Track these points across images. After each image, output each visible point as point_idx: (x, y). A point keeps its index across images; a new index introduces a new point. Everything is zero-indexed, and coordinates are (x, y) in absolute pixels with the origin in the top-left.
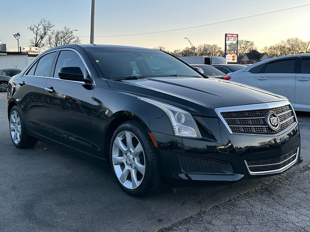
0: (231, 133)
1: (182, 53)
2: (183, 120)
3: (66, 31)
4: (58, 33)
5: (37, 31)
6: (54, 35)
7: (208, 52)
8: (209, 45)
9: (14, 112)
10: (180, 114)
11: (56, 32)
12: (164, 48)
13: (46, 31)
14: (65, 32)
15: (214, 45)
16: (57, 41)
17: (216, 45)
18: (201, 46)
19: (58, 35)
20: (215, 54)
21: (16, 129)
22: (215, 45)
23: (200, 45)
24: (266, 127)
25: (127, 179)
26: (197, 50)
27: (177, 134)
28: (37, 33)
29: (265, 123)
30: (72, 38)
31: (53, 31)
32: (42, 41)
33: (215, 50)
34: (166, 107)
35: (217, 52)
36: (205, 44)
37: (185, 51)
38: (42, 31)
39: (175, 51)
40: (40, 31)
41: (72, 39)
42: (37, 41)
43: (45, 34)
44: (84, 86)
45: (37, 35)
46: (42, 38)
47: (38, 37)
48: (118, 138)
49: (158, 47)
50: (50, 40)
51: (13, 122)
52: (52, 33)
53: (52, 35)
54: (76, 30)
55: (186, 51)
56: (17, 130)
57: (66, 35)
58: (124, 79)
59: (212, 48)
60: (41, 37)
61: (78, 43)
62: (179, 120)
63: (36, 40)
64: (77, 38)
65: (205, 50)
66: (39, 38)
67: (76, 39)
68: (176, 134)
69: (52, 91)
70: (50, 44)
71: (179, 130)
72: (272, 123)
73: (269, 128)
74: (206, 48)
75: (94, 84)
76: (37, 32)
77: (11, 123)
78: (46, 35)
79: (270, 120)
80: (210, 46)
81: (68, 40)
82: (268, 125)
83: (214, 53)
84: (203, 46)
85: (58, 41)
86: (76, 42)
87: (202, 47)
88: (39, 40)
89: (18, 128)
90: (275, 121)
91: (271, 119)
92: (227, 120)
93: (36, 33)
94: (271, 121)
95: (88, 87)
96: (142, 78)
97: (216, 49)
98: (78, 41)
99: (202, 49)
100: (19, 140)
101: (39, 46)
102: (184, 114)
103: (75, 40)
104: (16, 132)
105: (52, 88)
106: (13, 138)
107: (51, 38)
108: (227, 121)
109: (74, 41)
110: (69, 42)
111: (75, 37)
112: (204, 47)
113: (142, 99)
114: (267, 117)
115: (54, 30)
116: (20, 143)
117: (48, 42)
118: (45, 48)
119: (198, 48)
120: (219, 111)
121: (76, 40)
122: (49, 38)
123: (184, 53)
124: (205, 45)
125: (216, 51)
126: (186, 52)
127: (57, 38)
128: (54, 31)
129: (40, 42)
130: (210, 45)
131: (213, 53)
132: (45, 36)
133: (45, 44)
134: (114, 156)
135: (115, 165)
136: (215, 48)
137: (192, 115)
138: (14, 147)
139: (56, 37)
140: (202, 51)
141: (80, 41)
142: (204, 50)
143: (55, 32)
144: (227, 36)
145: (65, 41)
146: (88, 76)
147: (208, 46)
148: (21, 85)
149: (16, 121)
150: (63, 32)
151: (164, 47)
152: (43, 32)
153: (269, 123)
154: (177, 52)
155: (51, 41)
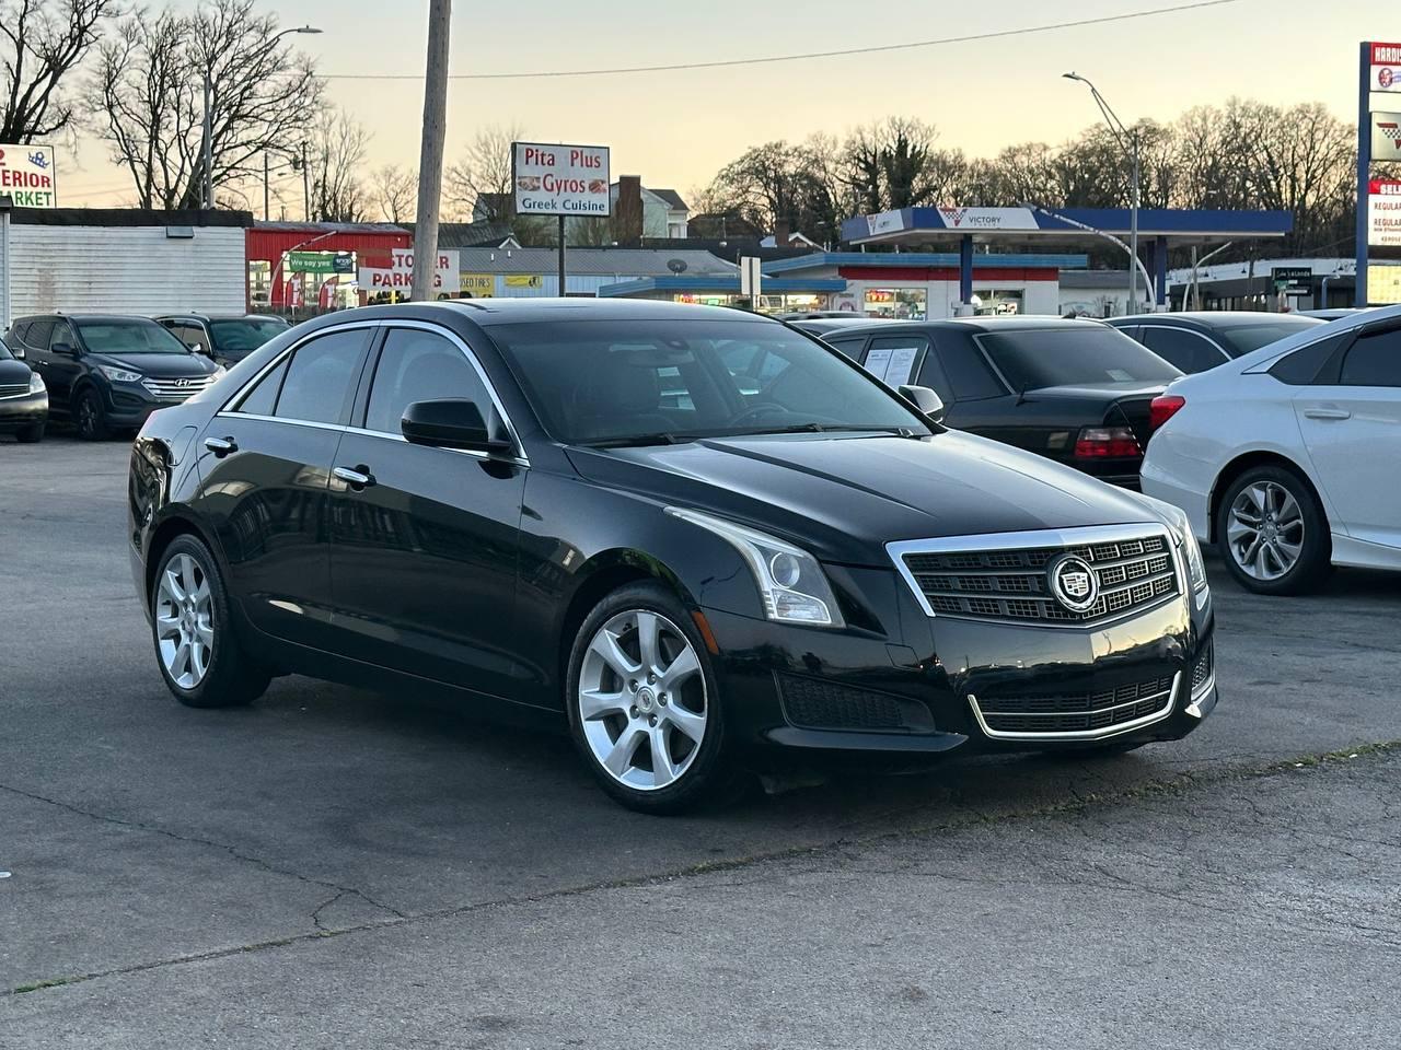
0: (930, 612)
1: (1061, 168)
2: (796, 575)
3: (228, 16)
4: (171, 33)
5: (23, 17)
6: (142, 46)
7: (1262, 157)
8: (1268, 111)
9: (180, 559)
10: (785, 557)
11: (158, 23)
12: (929, 133)
13: (87, 18)
14: (220, 24)
15: (1303, 111)
16: (163, 93)
17: (1319, 111)
18: (1205, 119)
19: (172, 45)
20: (1313, 177)
21: (184, 629)
22: (1313, 109)
23: (1196, 108)
24: (1047, 602)
25: (631, 765)
26: (1179, 145)
27: (774, 615)
28: (22, 35)
29: (1046, 590)
30: (269, 66)
31: (132, 15)
32: (55, 88)
33: (1312, 148)
34: (742, 537)
35: (1327, 164)
36: (1233, 104)
37: (1084, 155)
38: (57, 15)
39: (1011, 155)
40: (46, 21)
41: (268, 73)
42: (23, 90)
43: (78, 37)
44: (484, 465)
45: (20, 45)
46: (55, 66)
47: (31, 62)
48: (606, 631)
49: (885, 126)
50: (110, 84)
51: (168, 603)
52: (128, 33)
53: (124, 44)
54: (307, 30)
55: (1092, 151)
56: (190, 634)
57: (225, 48)
58: (627, 442)
59: (1293, 133)
60: (48, 59)
61: (308, 101)
62: (781, 575)
63: (17, 81)
64: (303, 65)
65: (1239, 144)
66: (33, 65)
67: (292, 75)
68: (772, 616)
69: (363, 479)
70: (110, 107)
71: (782, 606)
72: (1068, 590)
73: (1058, 605)
74: (1243, 131)
75: (523, 459)
76: (21, 24)
77: (164, 604)
78: (82, 50)
79: (1061, 580)
80: (1277, 116)
81: (239, 78)
82: (1052, 594)
83: (1302, 168)
84: (1218, 117)
85: (172, 90)
86: (296, 95)
87: (1210, 125)
88: (38, 81)
89: (196, 623)
90: (1078, 585)
91: (1063, 576)
92: (921, 576)
93: (17, 35)
94: (1065, 582)
95: (500, 468)
96: (688, 440)
97: (1319, 135)
98: (311, 89)
99: (1214, 140)
100: (201, 672)
101: (37, 122)
102: (796, 557)
103: (284, 83)
104: (185, 640)
105: (363, 470)
106: (169, 667)
107: (118, 65)
108: (921, 580)
109: (282, 89)
110: (247, 94)
111: (289, 61)
112: (1225, 121)
113: (678, 512)
114: (1051, 573)
115: (143, 11)
116: (206, 685)
117: (99, 92)
118: (77, 137)
119: (1181, 134)
120: (897, 551)
121: (296, 83)
122: (105, 69)
123: (1074, 170)
124: (1239, 111)
125: (1320, 156)
126: (1093, 159)
127: (158, 62)
128: (144, 16)
129: (45, 96)
130: (1274, 104)
131: (1295, 166)
132: (78, 56)
133: (77, 113)
134: (583, 692)
135: (587, 719)
136: (1312, 133)
137: (820, 562)
138: (174, 703)
139: (154, 58)
140: (1213, 155)
141: (319, 87)
142: (1224, 142)
143: (147, 22)
144: (1377, 59)
145: (215, 87)
146: (502, 432)
147: (1256, 115)
148: (221, 452)
149: (188, 599)
150: (202, 27)
151: (927, 122)
152: (64, 28)
153: (1059, 590)
154: (1022, 160)
155: (121, 86)
